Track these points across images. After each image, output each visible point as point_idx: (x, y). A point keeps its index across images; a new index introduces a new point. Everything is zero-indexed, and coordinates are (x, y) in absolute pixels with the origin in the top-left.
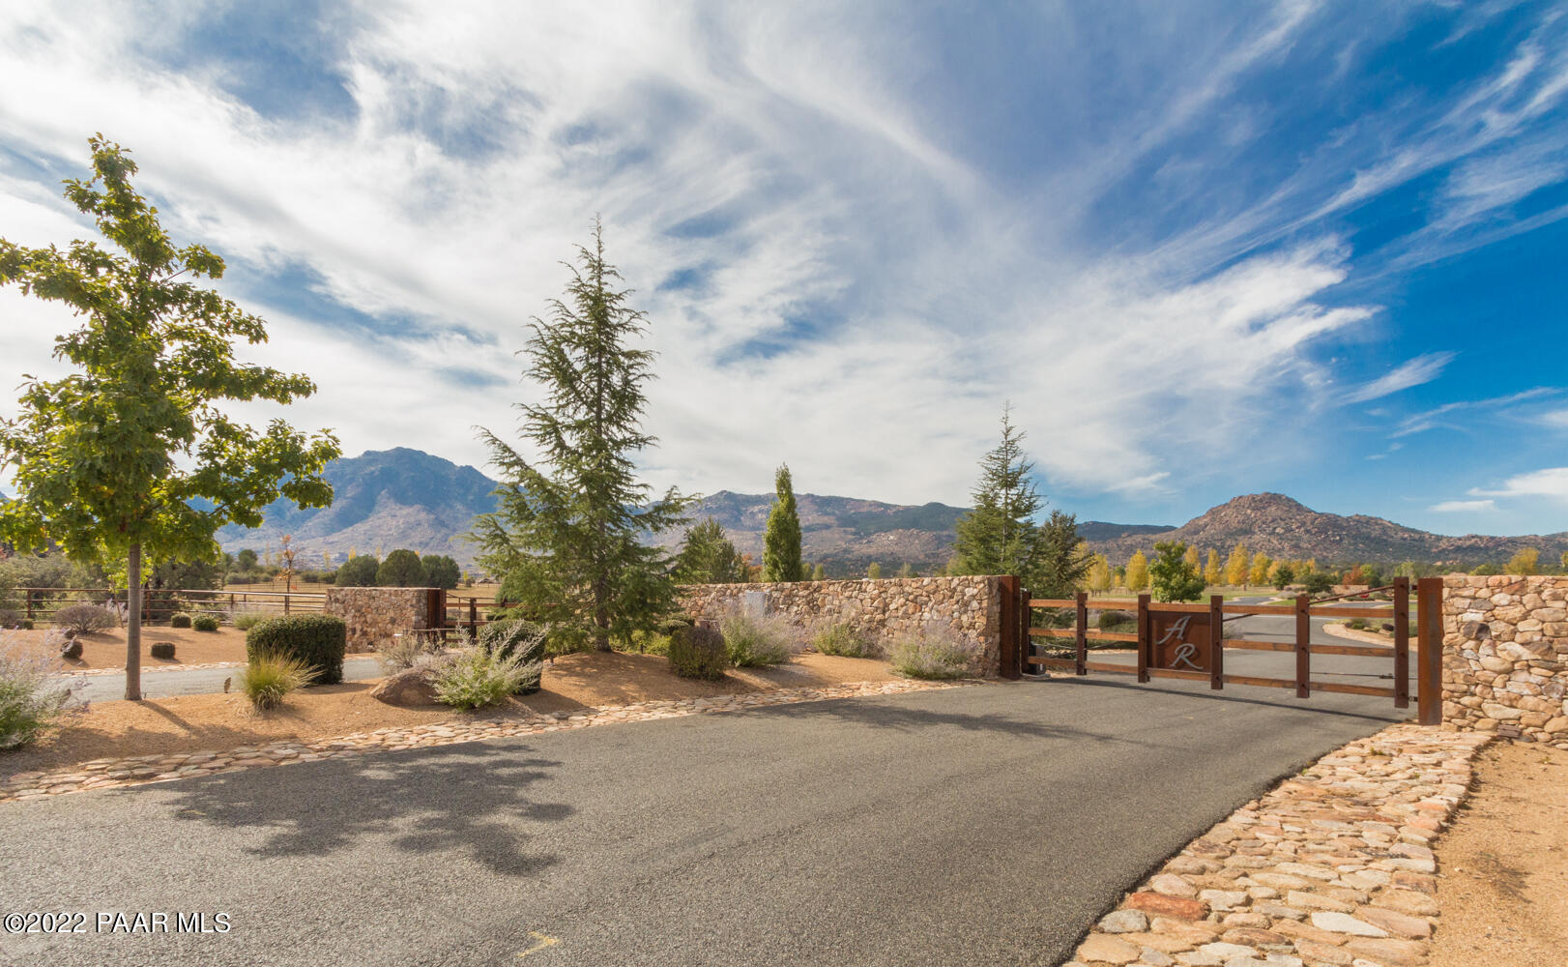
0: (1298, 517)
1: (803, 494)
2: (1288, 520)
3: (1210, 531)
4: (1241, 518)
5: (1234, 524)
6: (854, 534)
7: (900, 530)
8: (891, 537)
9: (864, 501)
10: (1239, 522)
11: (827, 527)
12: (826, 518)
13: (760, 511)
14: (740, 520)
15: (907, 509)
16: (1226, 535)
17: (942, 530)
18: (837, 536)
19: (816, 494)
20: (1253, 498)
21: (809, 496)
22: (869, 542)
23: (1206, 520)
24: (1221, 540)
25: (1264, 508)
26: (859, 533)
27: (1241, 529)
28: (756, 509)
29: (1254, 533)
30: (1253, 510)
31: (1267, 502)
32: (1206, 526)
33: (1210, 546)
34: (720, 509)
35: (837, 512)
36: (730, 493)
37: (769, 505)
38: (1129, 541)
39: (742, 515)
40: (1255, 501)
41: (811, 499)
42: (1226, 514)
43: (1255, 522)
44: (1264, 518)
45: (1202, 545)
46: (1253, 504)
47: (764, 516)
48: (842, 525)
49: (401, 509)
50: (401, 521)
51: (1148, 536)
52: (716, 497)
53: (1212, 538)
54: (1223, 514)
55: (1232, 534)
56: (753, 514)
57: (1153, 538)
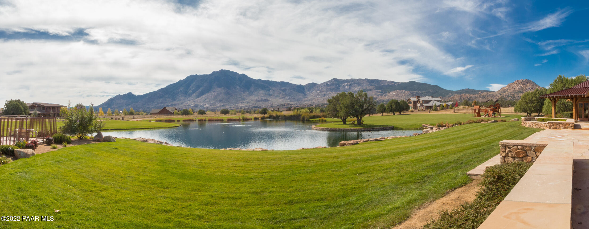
0: (536, 88)
1: (364, 79)
2: (533, 89)
3: (509, 91)
4: (519, 87)
5: (517, 89)
6: (380, 92)
7: (398, 90)
8: (394, 93)
9: (387, 81)
10: (518, 89)
12: (371, 87)
13: (347, 85)
14: (339, 89)
15: (402, 83)
16: (515, 93)
17: (414, 91)
18: (374, 93)
19: (369, 79)
21: (366, 79)
22: (386, 95)
23: (507, 88)
24: (513, 95)
25: (526, 84)
26: (383, 92)
27: (519, 91)
28: (345, 84)
29: (524, 93)
30: (523, 85)
31: (527, 82)
32: (508, 90)
33: (510, 97)
34: (332, 85)
35: (376, 85)
36: (336, 79)
37: (351, 83)
38: (482, 95)
39: (340, 87)
40: (523, 82)
41: (367, 80)
42: (514, 86)
43: (523, 89)
44: (526, 88)
45: (507, 96)
46: (523, 83)
47: (348, 87)
48: (376, 89)
49: (218, 89)
50: (216, 93)
51: (488, 93)
52: (331, 80)
53: (510, 94)
54: (513, 86)
55: (517, 93)
56: (344, 86)
57: (490, 93)
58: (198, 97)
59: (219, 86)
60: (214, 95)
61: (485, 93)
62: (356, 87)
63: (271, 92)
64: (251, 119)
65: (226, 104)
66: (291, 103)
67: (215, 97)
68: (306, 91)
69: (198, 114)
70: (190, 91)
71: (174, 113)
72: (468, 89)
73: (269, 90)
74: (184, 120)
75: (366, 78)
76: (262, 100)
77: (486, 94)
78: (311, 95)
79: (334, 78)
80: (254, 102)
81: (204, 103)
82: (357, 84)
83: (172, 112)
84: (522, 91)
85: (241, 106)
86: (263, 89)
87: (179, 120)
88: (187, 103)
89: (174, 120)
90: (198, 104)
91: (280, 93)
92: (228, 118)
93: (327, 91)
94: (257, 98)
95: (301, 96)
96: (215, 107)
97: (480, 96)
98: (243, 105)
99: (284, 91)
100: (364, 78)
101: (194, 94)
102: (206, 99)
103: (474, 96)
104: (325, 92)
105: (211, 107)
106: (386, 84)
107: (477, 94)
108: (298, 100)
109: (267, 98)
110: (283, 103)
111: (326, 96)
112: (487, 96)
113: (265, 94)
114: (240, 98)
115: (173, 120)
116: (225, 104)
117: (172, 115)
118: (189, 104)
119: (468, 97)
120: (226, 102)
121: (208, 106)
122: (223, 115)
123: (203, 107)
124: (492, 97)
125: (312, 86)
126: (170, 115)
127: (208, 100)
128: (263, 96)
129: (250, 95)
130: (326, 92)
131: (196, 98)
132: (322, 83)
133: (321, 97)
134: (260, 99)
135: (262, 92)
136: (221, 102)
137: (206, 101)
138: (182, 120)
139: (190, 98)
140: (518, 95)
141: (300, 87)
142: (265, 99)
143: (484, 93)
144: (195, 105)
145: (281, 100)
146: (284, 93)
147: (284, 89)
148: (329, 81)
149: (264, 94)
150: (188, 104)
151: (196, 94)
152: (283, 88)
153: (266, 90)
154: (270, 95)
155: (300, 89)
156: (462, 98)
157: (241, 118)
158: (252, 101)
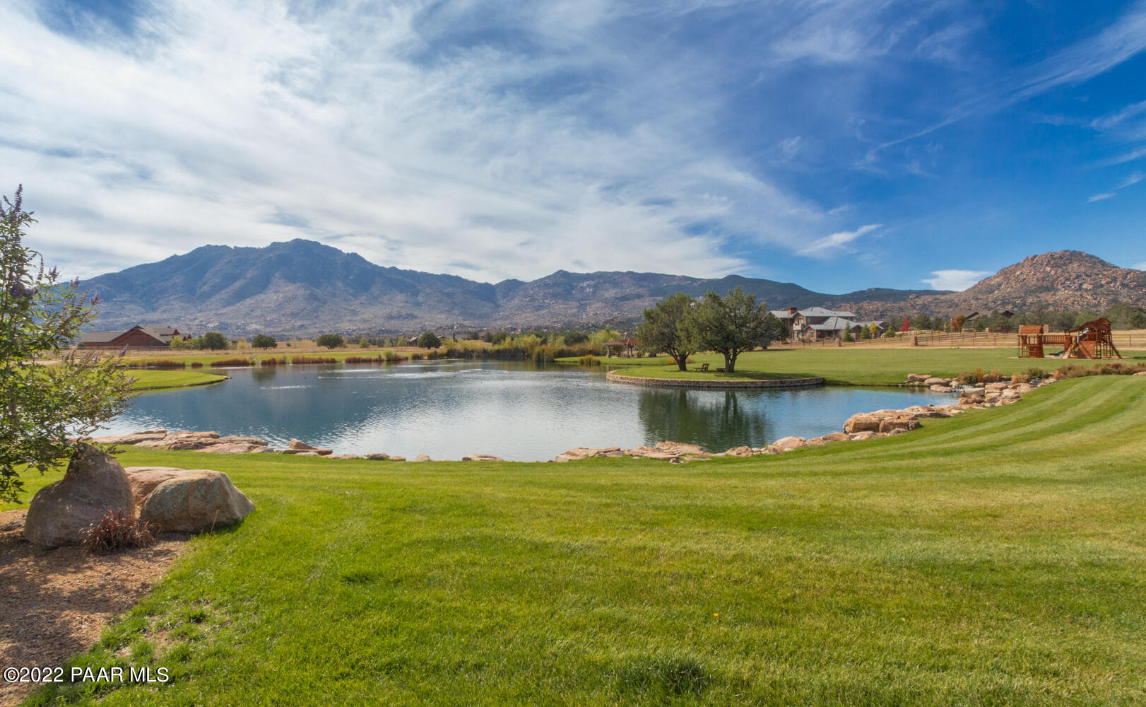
0: (1105, 274)
2: (1094, 277)
3: (1005, 289)
4: (1040, 276)
5: (1033, 282)
9: (675, 276)
10: (1038, 280)
11: (639, 296)
12: (640, 290)
13: (589, 286)
14: (572, 293)
15: (709, 281)
16: (1026, 293)
18: (646, 304)
19: (635, 271)
20: (1052, 256)
21: (629, 273)
23: (998, 280)
24: (1020, 297)
25: (1065, 264)
27: (1042, 286)
28: (585, 284)
29: (1057, 290)
30: (1052, 267)
31: (1068, 259)
32: (1000, 285)
33: (1008, 303)
34: (555, 284)
35: (651, 285)
36: (566, 272)
37: (596, 281)
38: (920, 302)
39: (573, 289)
40: (1053, 259)
41: (630, 275)
42: (1021, 273)
43: (1056, 279)
44: (1067, 275)
45: (999, 302)
46: (1052, 262)
47: (591, 290)
48: (652, 295)
49: (287, 286)
50: (281, 296)
51: (938, 296)
52: (554, 274)
53: (1010, 295)
54: (1018, 273)
55: (1032, 292)
56: (583, 288)
57: (943, 298)
58: (228, 303)
59: (292, 279)
60: (277, 300)
61: (929, 298)
62: (607, 290)
63: (420, 299)
64: (406, 359)
65: (309, 325)
66: (467, 323)
67: (279, 305)
68: (499, 297)
69: (253, 346)
70: (205, 287)
71: (171, 344)
72: (877, 289)
73: (417, 294)
74: (215, 361)
75: (630, 270)
76: (399, 317)
77: (930, 300)
78: (510, 306)
79: (562, 271)
80: (380, 321)
81: (248, 321)
82: (610, 283)
83: (163, 340)
84: (1052, 286)
85: (350, 329)
86: (401, 291)
87: (199, 362)
88: (195, 319)
89: (181, 362)
90: (229, 322)
91: (440, 301)
92: (349, 357)
93: (545, 297)
94: (390, 311)
95: (487, 308)
96: (280, 329)
97: (912, 306)
98: (355, 328)
99: (449, 295)
100: (625, 270)
101: (218, 296)
102: (252, 311)
103: (896, 305)
104: (541, 301)
105: (267, 330)
106: (675, 283)
107: (904, 300)
108: (481, 317)
109: (412, 312)
110: (449, 322)
111: (542, 309)
112: (933, 305)
113: (407, 302)
114: (346, 309)
115: (177, 362)
116: (306, 323)
117: (164, 350)
118: (202, 321)
119: (878, 310)
120: (309, 319)
121: (258, 327)
122: (324, 348)
123: (244, 329)
124: (950, 307)
125: (512, 286)
126: (161, 350)
127: (258, 313)
128: (402, 307)
129: (370, 304)
130: (543, 300)
131: (224, 307)
132: (534, 281)
133: (532, 312)
134: (395, 313)
135: (400, 297)
136: (295, 317)
137: (254, 314)
138: (210, 362)
139: (204, 305)
140: (1038, 297)
141: (486, 286)
142: (407, 314)
143: (923, 298)
144: (221, 323)
145: (443, 316)
146: (449, 301)
147: (449, 293)
148: (549, 277)
149: (404, 302)
150: (196, 322)
151: (222, 296)
152: (449, 290)
153: (409, 294)
154: (418, 304)
155: (485, 292)
156: (862, 312)
157: (384, 357)
158: (375, 317)
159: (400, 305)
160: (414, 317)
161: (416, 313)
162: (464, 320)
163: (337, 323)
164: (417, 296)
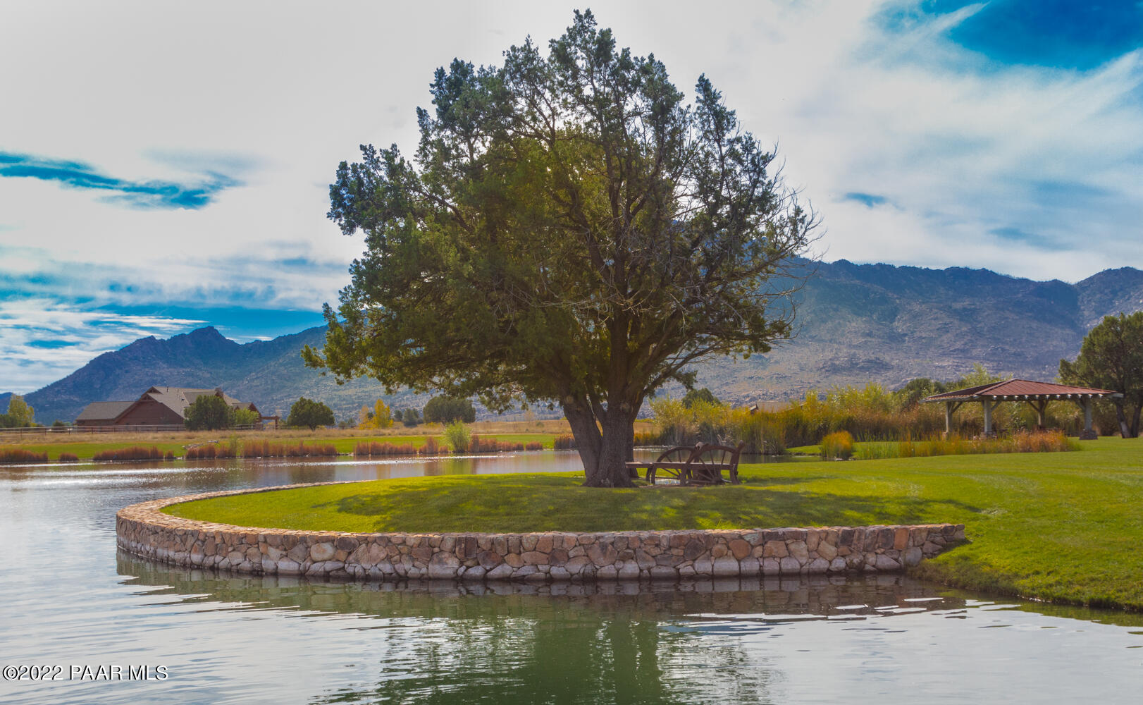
63: (900, 326)
68: (1087, 310)
73: (892, 315)
76: (852, 367)
86: (859, 312)
91: (944, 329)
94: (831, 355)
99: (966, 315)
109: (880, 355)
113: (870, 335)
128: (859, 346)
134: (842, 360)
135: (857, 324)
141: (1056, 289)
142: (869, 361)
146: (965, 329)
147: (965, 309)
149: (865, 335)
153: (875, 316)
154: (895, 339)
155: (1054, 303)
158: (801, 369)
159: (855, 342)
160: (884, 366)
161: (887, 358)
162: (998, 370)
163: (727, 384)
164: (892, 321)
